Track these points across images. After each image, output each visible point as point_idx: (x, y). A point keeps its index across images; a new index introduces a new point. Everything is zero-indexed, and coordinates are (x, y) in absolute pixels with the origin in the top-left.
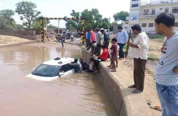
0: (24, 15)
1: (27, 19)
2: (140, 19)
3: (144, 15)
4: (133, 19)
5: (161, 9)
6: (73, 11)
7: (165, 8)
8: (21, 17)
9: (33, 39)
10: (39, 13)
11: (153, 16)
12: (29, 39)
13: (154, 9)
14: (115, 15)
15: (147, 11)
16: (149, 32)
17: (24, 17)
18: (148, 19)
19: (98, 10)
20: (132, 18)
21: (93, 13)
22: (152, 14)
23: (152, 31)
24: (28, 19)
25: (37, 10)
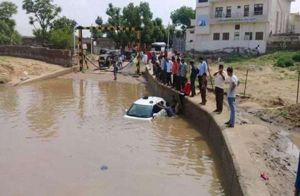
0: (36, 15)
1: (40, 23)
2: (211, 25)
3: (216, 17)
4: (201, 25)
5: (239, 7)
6: (110, 6)
7: (245, 6)
8: (31, 18)
9: (68, 66)
10: (59, 10)
11: (228, 20)
12: (63, 65)
13: (229, 7)
14: (173, 13)
15: (220, 10)
16: (224, 49)
17: (35, 18)
18: (222, 25)
19: (148, 4)
20: (200, 23)
21: (142, 10)
22: (227, 17)
23: (227, 48)
24: (42, 23)
25: (56, 5)
